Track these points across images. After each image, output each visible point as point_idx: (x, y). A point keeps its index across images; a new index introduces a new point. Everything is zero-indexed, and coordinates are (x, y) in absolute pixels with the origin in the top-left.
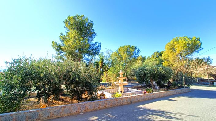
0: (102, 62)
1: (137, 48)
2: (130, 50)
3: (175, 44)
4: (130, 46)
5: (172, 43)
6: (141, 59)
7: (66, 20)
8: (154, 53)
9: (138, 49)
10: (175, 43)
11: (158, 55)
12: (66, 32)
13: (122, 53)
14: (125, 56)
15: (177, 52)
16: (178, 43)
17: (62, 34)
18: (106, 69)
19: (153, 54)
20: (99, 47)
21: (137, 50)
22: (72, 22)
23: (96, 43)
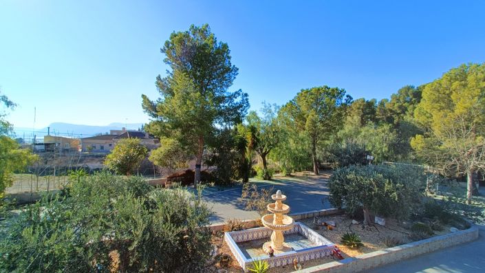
0: (253, 136)
1: (346, 94)
2: (326, 100)
3: (453, 87)
4: (327, 87)
5: (445, 83)
6: (361, 107)
7: (167, 44)
8: (400, 92)
9: (347, 96)
10: (456, 84)
11: (411, 97)
12: (168, 72)
13: (303, 109)
14: (311, 115)
15: (459, 109)
16: (465, 86)
17: (159, 78)
18: (264, 151)
19: (396, 93)
20: (245, 103)
21: (345, 97)
22: (179, 50)
23: (237, 93)
